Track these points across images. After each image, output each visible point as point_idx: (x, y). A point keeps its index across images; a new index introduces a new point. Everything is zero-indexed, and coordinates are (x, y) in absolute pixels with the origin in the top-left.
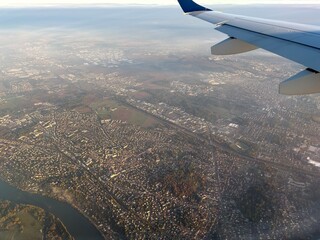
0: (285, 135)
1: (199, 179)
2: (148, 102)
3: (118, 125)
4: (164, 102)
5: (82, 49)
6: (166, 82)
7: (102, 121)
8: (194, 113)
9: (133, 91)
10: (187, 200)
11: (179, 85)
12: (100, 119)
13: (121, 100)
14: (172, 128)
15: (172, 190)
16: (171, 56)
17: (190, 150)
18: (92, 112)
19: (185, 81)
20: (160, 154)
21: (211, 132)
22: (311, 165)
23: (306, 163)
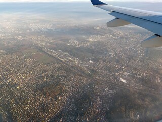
0: (115, 66)
1: (61, 89)
2: (53, 50)
3: (33, 61)
4: (62, 50)
5: (32, 23)
6: (67, 40)
7: (25, 60)
8: (74, 55)
9: (48, 44)
10: (51, 99)
11: (74, 42)
12: (25, 58)
13: (40, 49)
14: (60, 63)
15: (45, 95)
16: (76, 27)
17: (64, 74)
18: (22, 55)
19: (78, 39)
20: (47, 76)
21: (78, 65)
22: (121, 81)
23: (119, 80)
